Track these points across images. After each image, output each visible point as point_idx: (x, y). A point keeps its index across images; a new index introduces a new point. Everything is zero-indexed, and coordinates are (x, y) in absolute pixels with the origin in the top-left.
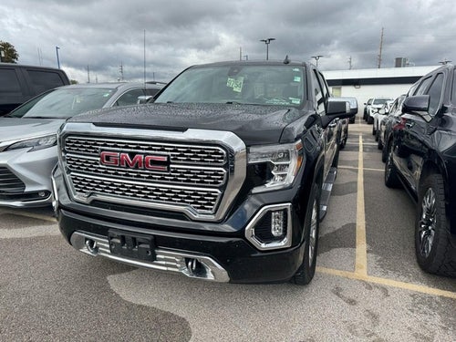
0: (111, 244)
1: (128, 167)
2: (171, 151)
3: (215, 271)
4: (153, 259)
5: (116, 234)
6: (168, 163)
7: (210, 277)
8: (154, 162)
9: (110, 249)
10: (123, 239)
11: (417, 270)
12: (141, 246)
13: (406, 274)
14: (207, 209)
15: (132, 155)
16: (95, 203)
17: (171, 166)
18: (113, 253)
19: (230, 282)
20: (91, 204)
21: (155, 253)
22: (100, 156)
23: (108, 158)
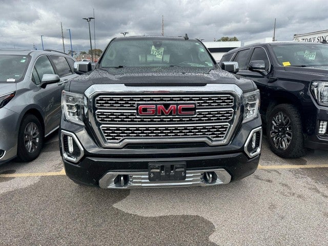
0: (149, 175)
1: (163, 114)
2: (197, 100)
5: (157, 165)
8: (184, 109)
9: (149, 178)
10: (162, 168)
11: (278, 158)
12: (177, 170)
13: (276, 161)
14: (220, 137)
15: (167, 106)
16: (129, 146)
17: (197, 111)
18: (151, 180)
20: (124, 147)
21: (185, 173)
22: (137, 109)
23: (145, 110)
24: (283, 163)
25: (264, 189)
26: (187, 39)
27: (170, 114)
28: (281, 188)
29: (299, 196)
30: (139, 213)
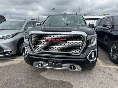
0: (49, 64)
1: (54, 42)
2: (67, 37)
3: (78, 68)
4: (61, 67)
5: (51, 61)
6: (66, 41)
7: (76, 70)
8: (62, 41)
9: (49, 65)
10: (53, 62)
11: (112, 63)
12: (59, 63)
13: (111, 64)
14: (77, 52)
15: (56, 39)
16: (42, 53)
17: (67, 41)
18: (49, 66)
19: (81, 71)
20: (41, 53)
21: (62, 65)
22: (45, 40)
23: (48, 40)
24: (113, 65)
25: (100, 75)
26: (77, 14)
27: (57, 42)
28: (108, 76)
29: (115, 80)
30: (47, 78)
